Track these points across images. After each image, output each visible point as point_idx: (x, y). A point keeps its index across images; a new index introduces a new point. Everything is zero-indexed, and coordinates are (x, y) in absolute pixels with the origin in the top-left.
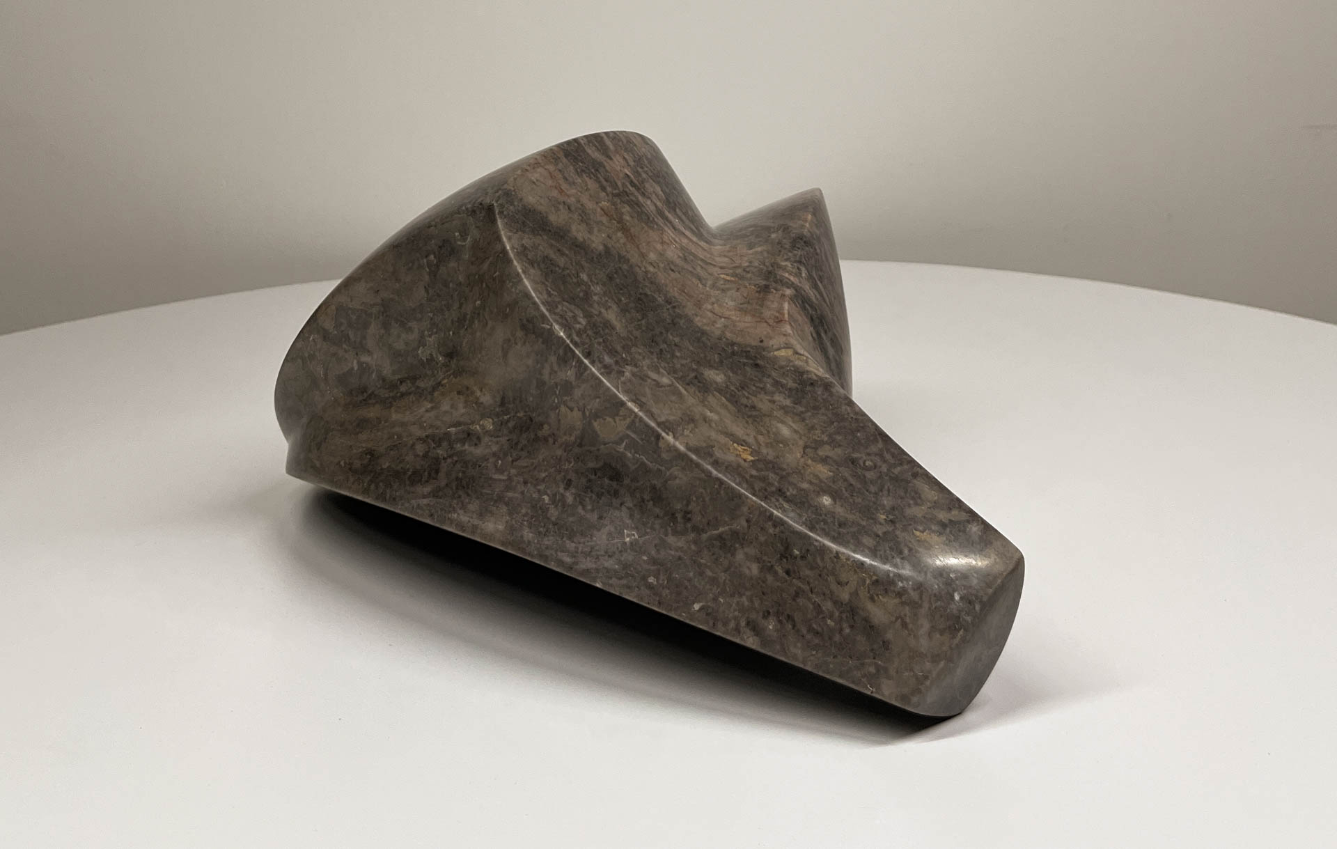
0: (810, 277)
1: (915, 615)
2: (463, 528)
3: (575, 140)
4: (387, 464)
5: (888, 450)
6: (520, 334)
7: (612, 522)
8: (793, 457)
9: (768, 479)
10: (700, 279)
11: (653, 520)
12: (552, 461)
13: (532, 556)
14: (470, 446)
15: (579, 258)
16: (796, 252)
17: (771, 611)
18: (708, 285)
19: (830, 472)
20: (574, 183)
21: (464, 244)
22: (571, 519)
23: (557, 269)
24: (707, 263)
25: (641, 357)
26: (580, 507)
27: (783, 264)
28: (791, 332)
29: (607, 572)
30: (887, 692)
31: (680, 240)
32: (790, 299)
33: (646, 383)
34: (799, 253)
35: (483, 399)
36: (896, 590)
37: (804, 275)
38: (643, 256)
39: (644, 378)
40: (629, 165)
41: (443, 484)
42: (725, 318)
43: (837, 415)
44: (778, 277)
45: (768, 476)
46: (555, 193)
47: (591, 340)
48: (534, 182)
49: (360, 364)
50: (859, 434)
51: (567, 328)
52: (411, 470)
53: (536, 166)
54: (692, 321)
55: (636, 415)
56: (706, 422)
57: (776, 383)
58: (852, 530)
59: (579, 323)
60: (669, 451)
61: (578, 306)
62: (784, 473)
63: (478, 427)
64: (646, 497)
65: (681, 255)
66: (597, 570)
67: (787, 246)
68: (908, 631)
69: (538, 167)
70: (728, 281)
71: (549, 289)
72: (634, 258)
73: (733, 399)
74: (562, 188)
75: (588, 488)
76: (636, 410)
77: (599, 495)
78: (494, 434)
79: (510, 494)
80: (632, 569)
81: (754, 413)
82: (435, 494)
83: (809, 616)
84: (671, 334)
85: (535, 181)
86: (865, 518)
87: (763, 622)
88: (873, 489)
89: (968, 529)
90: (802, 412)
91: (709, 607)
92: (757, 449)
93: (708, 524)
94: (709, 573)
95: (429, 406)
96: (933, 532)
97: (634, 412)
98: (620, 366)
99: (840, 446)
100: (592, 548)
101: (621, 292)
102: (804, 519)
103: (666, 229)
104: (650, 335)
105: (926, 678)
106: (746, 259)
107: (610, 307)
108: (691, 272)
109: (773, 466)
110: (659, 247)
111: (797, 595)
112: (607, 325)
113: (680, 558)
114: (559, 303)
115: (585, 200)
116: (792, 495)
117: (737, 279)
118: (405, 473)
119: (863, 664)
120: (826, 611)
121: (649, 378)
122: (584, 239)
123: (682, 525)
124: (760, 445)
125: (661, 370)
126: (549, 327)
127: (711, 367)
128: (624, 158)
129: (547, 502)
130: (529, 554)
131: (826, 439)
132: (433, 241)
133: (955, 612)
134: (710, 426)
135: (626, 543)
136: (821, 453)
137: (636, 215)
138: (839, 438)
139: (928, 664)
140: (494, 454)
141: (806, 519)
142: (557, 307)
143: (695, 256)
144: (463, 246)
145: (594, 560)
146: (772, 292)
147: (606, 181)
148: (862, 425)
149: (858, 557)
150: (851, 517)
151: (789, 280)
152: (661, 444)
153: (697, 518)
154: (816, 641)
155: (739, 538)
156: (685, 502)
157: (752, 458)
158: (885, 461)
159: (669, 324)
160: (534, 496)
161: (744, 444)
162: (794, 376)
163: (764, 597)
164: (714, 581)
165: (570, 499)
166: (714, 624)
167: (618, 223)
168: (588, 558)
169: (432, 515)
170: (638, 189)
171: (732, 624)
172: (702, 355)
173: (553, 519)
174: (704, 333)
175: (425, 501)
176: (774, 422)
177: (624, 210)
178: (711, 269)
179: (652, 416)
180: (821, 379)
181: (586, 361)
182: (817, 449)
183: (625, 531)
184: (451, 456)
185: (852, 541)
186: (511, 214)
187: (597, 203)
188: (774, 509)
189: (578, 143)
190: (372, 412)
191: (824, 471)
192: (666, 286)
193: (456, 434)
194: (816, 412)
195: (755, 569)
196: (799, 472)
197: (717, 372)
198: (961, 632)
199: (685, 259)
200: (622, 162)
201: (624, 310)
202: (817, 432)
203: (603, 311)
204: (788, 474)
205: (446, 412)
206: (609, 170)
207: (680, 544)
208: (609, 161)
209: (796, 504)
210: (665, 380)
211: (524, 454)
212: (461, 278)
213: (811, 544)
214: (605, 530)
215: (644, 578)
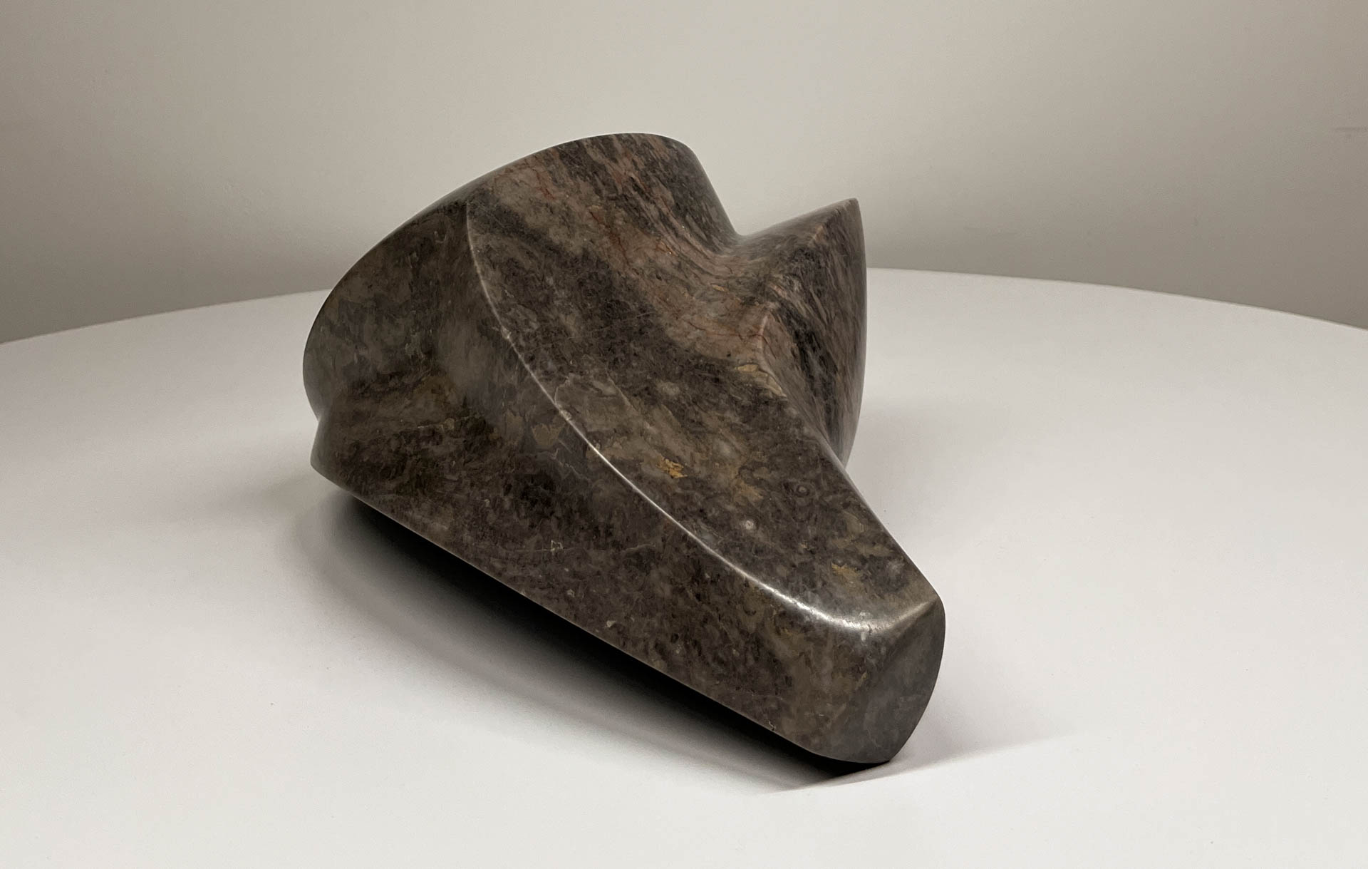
0: (804, 289)
1: (820, 653)
2: (414, 524)
3: (578, 142)
4: (367, 458)
5: (825, 477)
6: (477, 335)
7: (542, 530)
8: (726, 477)
9: (692, 498)
10: (688, 287)
11: (578, 531)
12: (498, 466)
13: (469, 560)
14: (433, 445)
15: (550, 261)
16: (792, 264)
17: (679, 635)
18: (695, 295)
19: (761, 495)
20: (564, 185)
21: (442, 242)
22: (506, 525)
23: (521, 271)
24: (703, 272)
25: (590, 365)
26: (515, 513)
27: (776, 276)
28: (761, 347)
29: (531, 581)
30: (788, 730)
31: (680, 248)
32: (772, 313)
33: (587, 392)
34: (796, 265)
35: (450, 399)
36: (802, 624)
37: (796, 288)
38: (627, 262)
39: (585, 386)
40: (637, 168)
41: (406, 481)
42: (701, 329)
43: (782, 436)
44: (766, 290)
45: (693, 495)
46: (539, 195)
47: (538, 344)
48: (516, 184)
49: (360, 358)
50: (800, 458)
51: (515, 332)
52: (384, 465)
53: (523, 166)
54: (663, 331)
55: (567, 424)
56: (641, 435)
57: (732, 400)
58: (769, 557)
59: (530, 327)
60: (594, 462)
61: (534, 310)
62: (712, 493)
63: (442, 426)
64: (575, 508)
65: (675, 262)
66: (523, 579)
67: (786, 258)
68: (811, 668)
69: (525, 168)
70: (718, 291)
71: (506, 291)
72: (616, 263)
73: (681, 414)
74: (549, 190)
75: (524, 495)
76: (567, 419)
77: (534, 503)
78: (453, 435)
79: (457, 496)
80: (554, 580)
81: (699, 429)
82: (398, 491)
83: (716, 644)
84: (634, 343)
85: (518, 181)
86: (785, 547)
87: (670, 646)
88: (801, 516)
89: (887, 567)
90: (749, 432)
91: (621, 625)
92: (689, 466)
93: (627, 540)
94: (624, 590)
95: (408, 402)
96: (852, 566)
97: (566, 421)
98: (564, 374)
99: (778, 469)
100: (521, 555)
101: (588, 297)
102: (719, 542)
103: (666, 235)
104: (609, 343)
105: (827, 720)
106: (743, 269)
107: (571, 312)
108: (682, 281)
109: (702, 485)
110: (651, 254)
111: (705, 621)
112: (562, 330)
113: (598, 573)
114: (513, 306)
115: (573, 204)
116: (713, 516)
117: (727, 290)
118: (379, 467)
119: (765, 699)
120: (732, 640)
121: (593, 386)
122: (561, 242)
123: (604, 540)
124: (695, 463)
125: (609, 379)
126: (497, 329)
127: (668, 379)
128: (633, 161)
129: (487, 506)
130: (467, 557)
131: (765, 460)
132: (416, 239)
133: (859, 652)
134: (645, 439)
135: (551, 553)
136: (756, 475)
137: (631, 221)
138: (778, 460)
139: (829, 705)
140: (451, 455)
141: (721, 543)
142: (510, 310)
143: (692, 264)
144: (441, 245)
145: (521, 568)
146: (755, 305)
147: (604, 184)
148: (805, 448)
149: (767, 587)
150: (771, 544)
151: (777, 293)
152: (588, 455)
153: (618, 534)
154: (720, 670)
155: (654, 557)
156: (607, 517)
157: (682, 476)
158: (819, 488)
159: (635, 333)
160: (477, 499)
161: (676, 459)
162: (750, 393)
163: (674, 620)
164: (628, 599)
165: (507, 505)
166: (624, 644)
167: (607, 227)
168: (517, 566)
169: (393, 511)
170: (642, 193)
171: (641, 646)
172: (662, 367)
173: (490, 523)
174: (671, 343)
175: (389, 497)
176: (717, 440)
177: (617, 215)
178: (705, 278)
179: (583, 426)
180: (777, 398)
181: (527, 366)
182: (754, 471)
183: (552, 541)
184: (416, 454)
185: (765, 569)
186: (483, 214)
187: (587, 206)
188: (689, 530)
189: (579, 146)
190: (365, 406)
191: (754, 494)
192: (646, 293)
193: (424, 431)
194: (762, 432)
195: (665, 590)
196: (728, 494)
197: (672, 384)
198: (864, 675)
199: (679, 267)
200: (630, 165)
201: (587, 317)
202: (758, 453)
203: (562, 316)
204: (716, 495)
205: (420, 410)
206: (610, 173)
207: (600, 558)
208: (613, 164)
209: (714, 527)
210: (610, 390)
211: (475, 456)
212: (439, 278)
213: (722, 569)
214: (534, 539)
215: (564, 590)
